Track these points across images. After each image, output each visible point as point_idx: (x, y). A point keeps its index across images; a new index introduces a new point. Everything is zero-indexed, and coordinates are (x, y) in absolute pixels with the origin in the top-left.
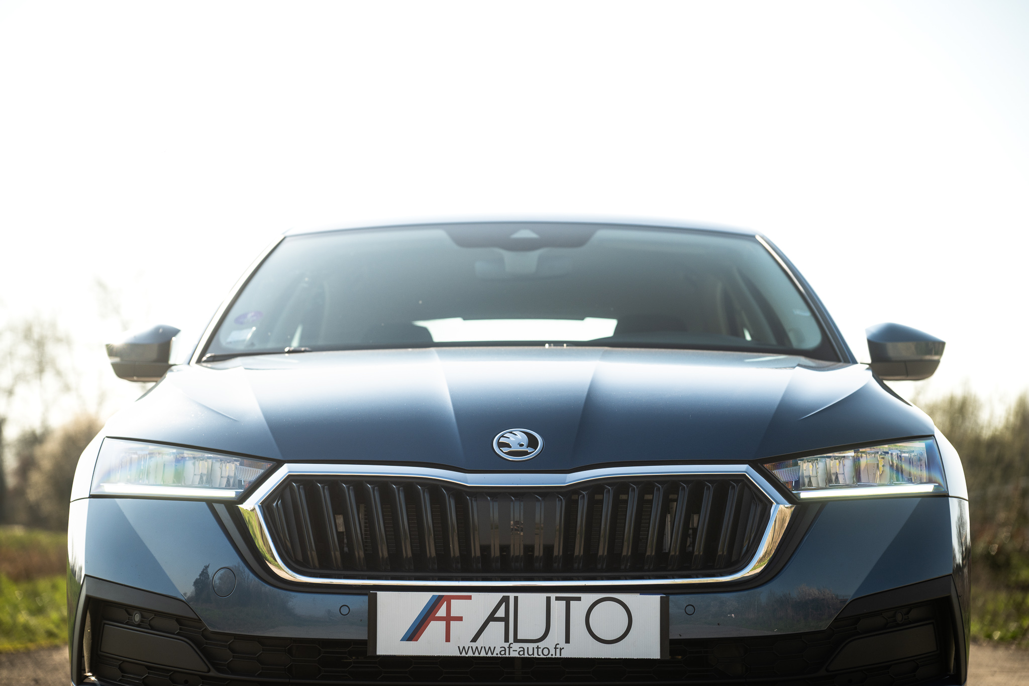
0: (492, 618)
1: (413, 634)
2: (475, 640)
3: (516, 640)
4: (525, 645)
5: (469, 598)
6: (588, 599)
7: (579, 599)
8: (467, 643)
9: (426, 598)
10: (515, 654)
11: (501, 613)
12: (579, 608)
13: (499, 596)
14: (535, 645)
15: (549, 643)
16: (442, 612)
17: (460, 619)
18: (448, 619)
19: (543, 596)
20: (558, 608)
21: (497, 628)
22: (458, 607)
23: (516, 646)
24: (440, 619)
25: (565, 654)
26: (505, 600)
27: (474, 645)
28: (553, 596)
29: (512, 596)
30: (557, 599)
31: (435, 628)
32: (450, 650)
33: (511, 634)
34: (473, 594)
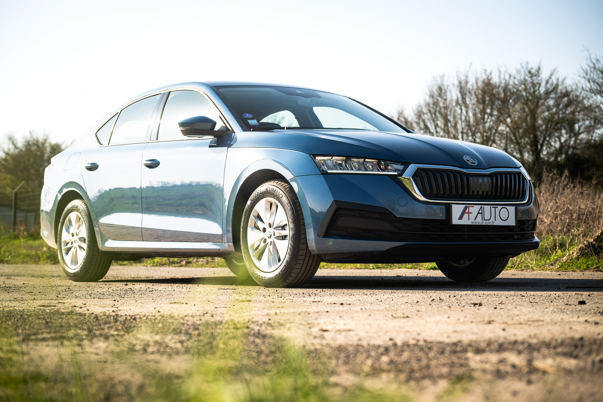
0: (479, 213)
1: (461, 218)
2: (475, 220)
3: (484, 220)
4: (486, 221)
5: (473, 207)
6: (500, 207)
7: (497, 207)
8: (474, 221)
9: (463, 206)
10: (484, 224)
11: (480, 212)
12: (498, 210)
13: (480, 206)
14: (488, 221)
15: (491, 221)
16: (467, 211)
17: (471, 213)
18: (469, 213)
19: (489, 206)
20: (493, 209)
21: (480, 215)
22: (471, 209)
23: (484, 221)
24: (467, 213)
25: (495, 224)
26: (481, 207)
27: (475, 221)
28: (492, 206)
29: (483, 206)
30: (493, 207)
31: (466, 215)
32: (469, 223)
33: (483, 218)
34: (474, 206)
